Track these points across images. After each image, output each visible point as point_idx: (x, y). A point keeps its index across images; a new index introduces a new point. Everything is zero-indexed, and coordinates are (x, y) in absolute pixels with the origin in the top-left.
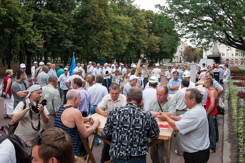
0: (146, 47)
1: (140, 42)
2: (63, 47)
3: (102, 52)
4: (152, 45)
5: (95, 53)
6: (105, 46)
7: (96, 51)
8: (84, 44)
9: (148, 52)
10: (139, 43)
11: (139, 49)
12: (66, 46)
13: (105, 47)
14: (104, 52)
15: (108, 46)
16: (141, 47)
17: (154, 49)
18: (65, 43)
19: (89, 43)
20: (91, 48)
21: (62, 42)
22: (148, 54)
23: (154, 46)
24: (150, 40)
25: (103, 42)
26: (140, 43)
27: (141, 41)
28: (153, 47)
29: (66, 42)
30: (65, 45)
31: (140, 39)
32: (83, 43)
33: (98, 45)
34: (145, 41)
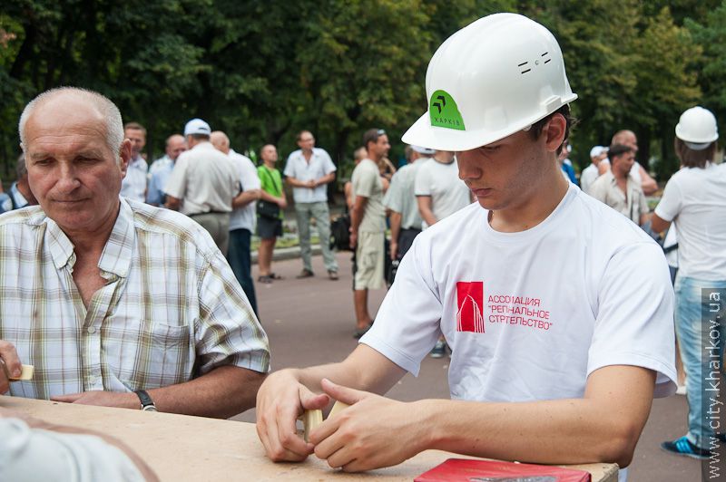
0: (630, 82)
1: (592, 58)
2: (145, 79)
3: (371, 101)
4: (660, 71)
5: (331, 108)
6: (387, 73)
7: (338, 98)
8: (280, 64)
9: (640, 110)
10: (588, 63)
11: (589, 92)
12: (166, 72)
13: (383, 78)
14: (382, 101)
15: (407, 74)
16: (602, 83)
17: (671, 92)
18: (159, 58)
19: (304, 56)
20: (315, 87)
21: (144, 50)
22: (641, 118)
23: (670, 77)
24: (650, 47)
25: (376, 52)
26: (597, 64)
27: (601, 53)
28: (666, 86)
29: (165, 50)
30: (158, 68)
31: (597, 44)
32: (270, 61)
33: (349, 67)
34: (624, 54)
